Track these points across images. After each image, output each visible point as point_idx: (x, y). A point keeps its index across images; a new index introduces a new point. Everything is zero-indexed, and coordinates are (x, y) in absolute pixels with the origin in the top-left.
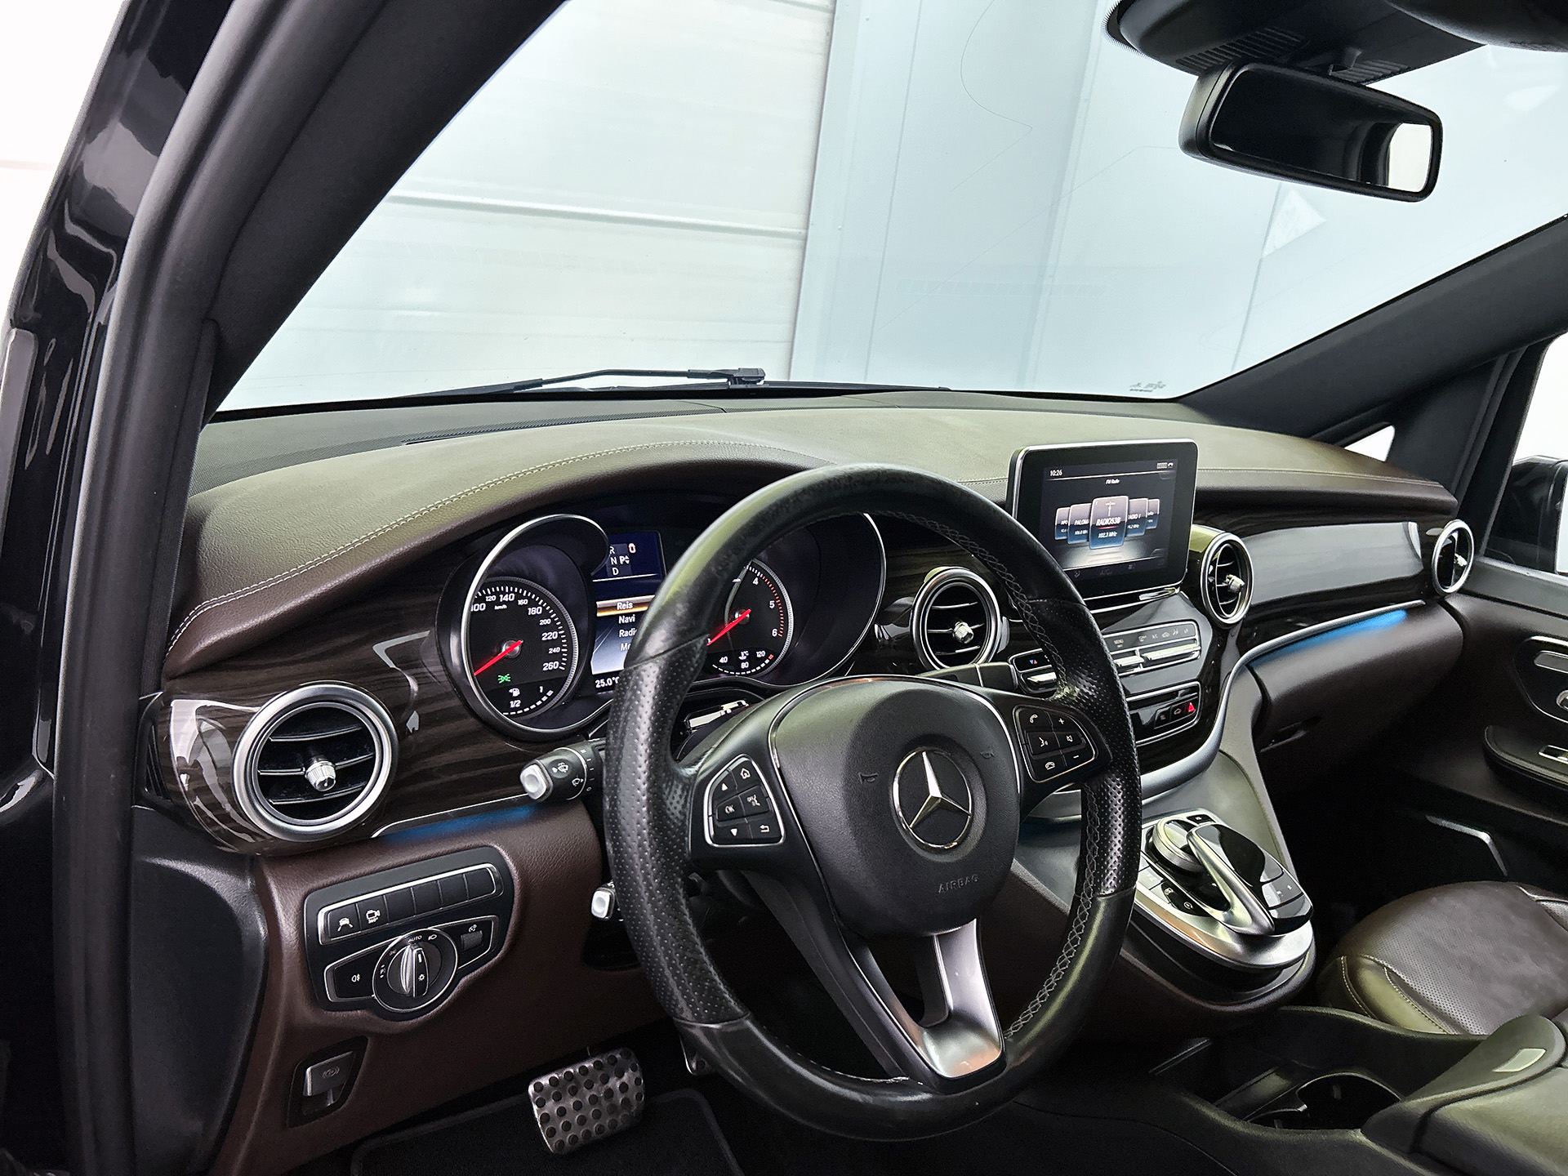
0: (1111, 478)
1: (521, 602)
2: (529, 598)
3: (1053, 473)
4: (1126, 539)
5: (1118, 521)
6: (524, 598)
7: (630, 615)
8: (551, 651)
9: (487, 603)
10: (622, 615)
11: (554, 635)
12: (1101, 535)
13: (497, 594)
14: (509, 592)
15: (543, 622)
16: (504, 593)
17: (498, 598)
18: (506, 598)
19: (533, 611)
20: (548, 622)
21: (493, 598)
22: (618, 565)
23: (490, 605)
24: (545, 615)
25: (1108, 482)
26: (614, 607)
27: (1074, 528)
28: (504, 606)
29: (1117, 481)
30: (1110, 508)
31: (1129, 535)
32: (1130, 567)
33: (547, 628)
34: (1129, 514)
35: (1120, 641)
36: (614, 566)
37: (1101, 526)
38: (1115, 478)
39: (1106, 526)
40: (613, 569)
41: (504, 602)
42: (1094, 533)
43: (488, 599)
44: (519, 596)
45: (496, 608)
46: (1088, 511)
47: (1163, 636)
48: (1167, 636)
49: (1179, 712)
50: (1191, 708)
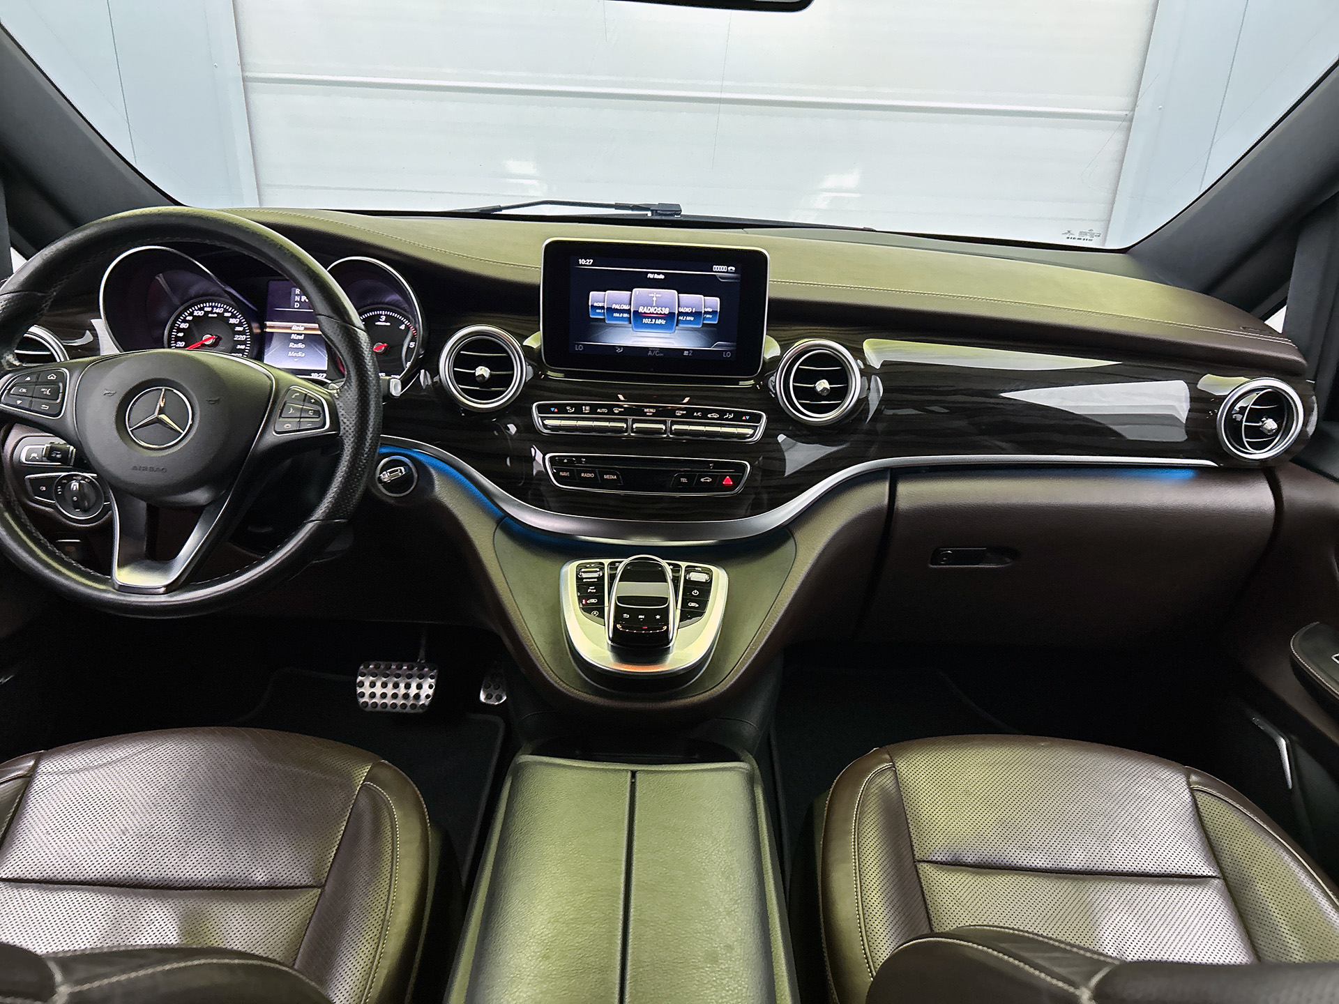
0: (652, 273)
1: (226, 314)
2: (232, 313)
3: (582, 261)
4: (677, 327)
5: (666, 311)
6: (229, 312)
7: (301, 334)
8: (239, 347)
9: (205, 312)
10: (295, 334)
11: (243, 338)
12: (645, 321)
13: (212, 307)
14: (220, 307)
15: (238, 329)
16: (217, 307)
17: (213, 309)
18: (218, 311)
19: (232, 321)
20: (241, 329)
21: (210, 309)
22: (300, 302)
23: (207, 313)
24: (240, 324)
25: (650, 276)
26: (290, 328)
27: (611, 310)
28: (215, 315)
29: (662, 277)
30: (655, 299)
31: (680, 325)
32: (686, 353)
33: (240, 333)
34: (679, 307)
35: (652, 410)
36: (297, 302)
37: (645, 313)
38: (659, 274)
39: (650, 313)
40: (296, 304)
41: (215, 313)
42: (637, 318)
43: (206, 309)
44: (226, 311)
45: (210, 315)
46: (629, 298)
47: (709, 416)
48: (715, 417)
49: (708, 481)
50: (728, 481)
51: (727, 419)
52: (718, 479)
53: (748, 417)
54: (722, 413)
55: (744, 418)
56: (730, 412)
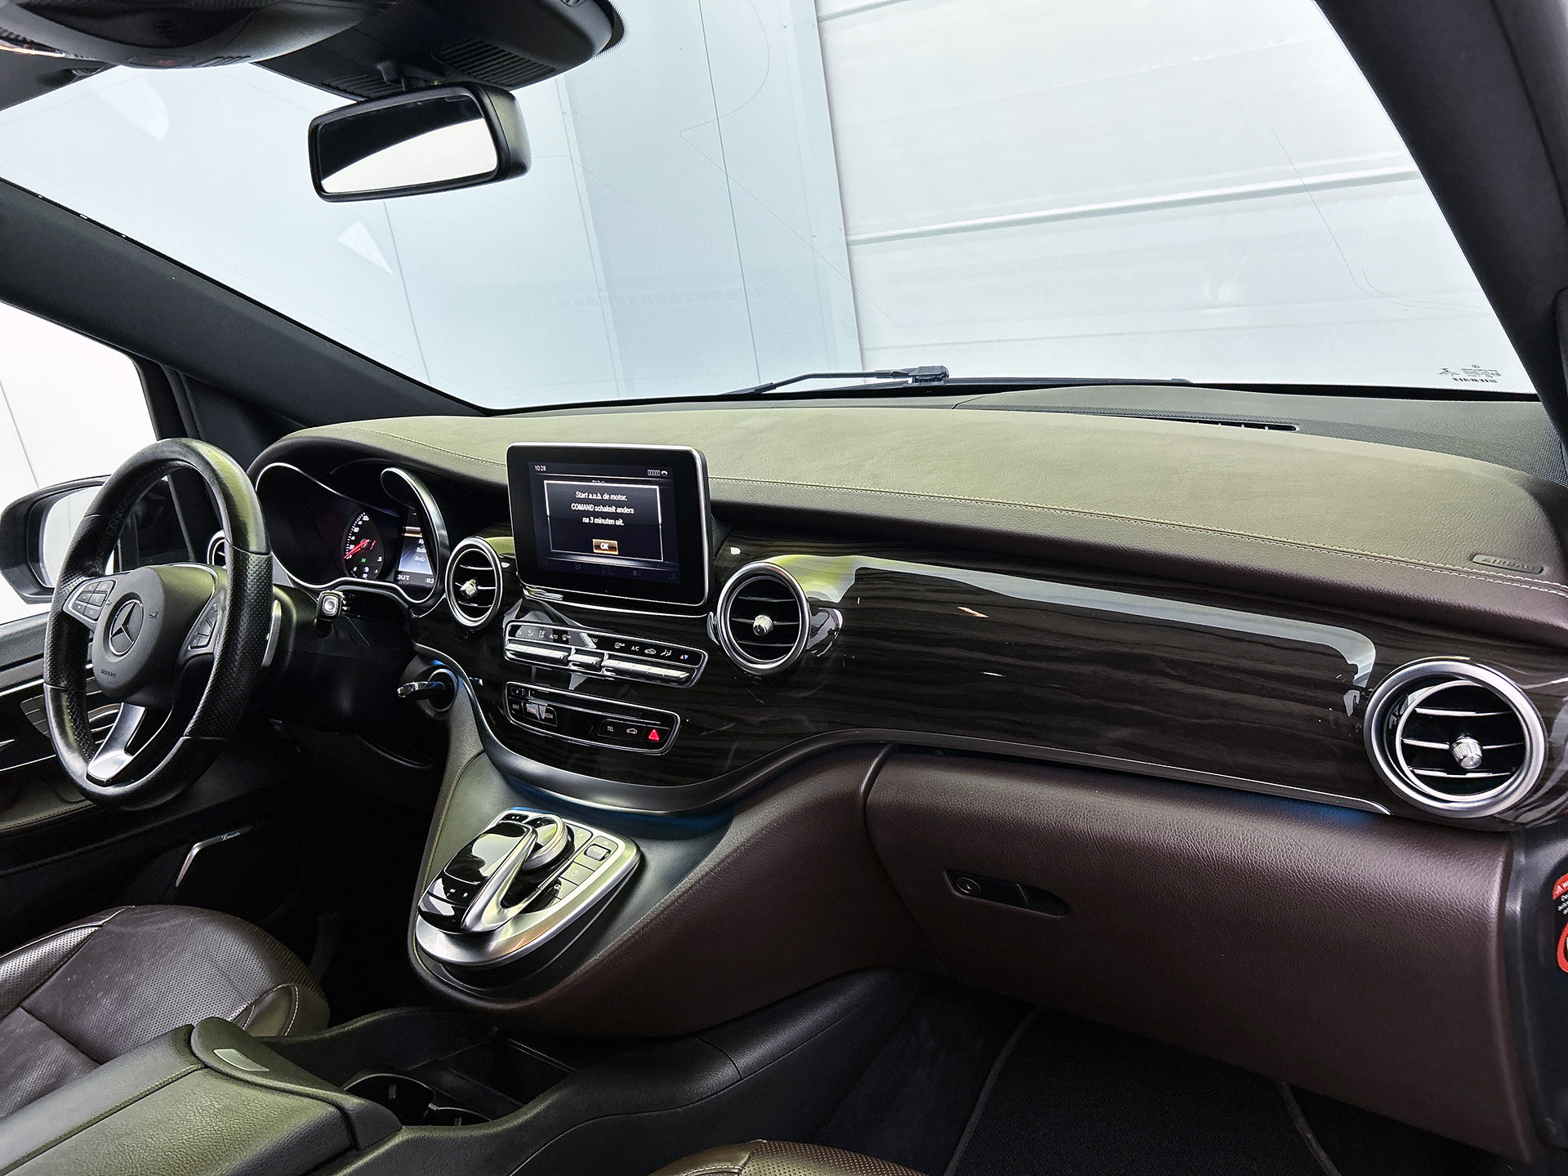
3: (537, 468)
32: (635, 573)
35: (596, 640)
47: (646, 652)
48: (652, 653)
49: (634, 733)
50: (654, 736)
51: (663, 658)
52: (644, 731)
53: (686, 657)
54: (660, 649)
55: (682, 657)
56: (669, 649)
